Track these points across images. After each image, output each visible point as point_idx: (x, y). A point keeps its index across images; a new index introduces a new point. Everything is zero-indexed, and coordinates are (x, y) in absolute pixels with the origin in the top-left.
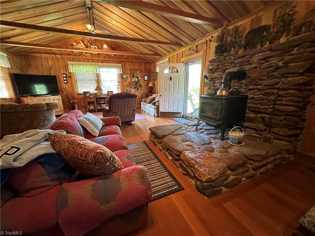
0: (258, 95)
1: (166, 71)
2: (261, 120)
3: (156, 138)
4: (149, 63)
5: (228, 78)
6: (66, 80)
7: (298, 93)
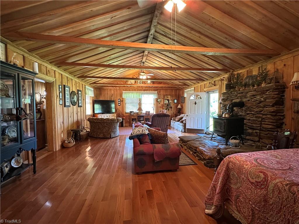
0: (252, 118)
1: (192, 98)
2: (256, 134)
3: (183, 143)
4: (179, 89)
5: (230, 107)
6: (120, 103)
7: (272, 117)
